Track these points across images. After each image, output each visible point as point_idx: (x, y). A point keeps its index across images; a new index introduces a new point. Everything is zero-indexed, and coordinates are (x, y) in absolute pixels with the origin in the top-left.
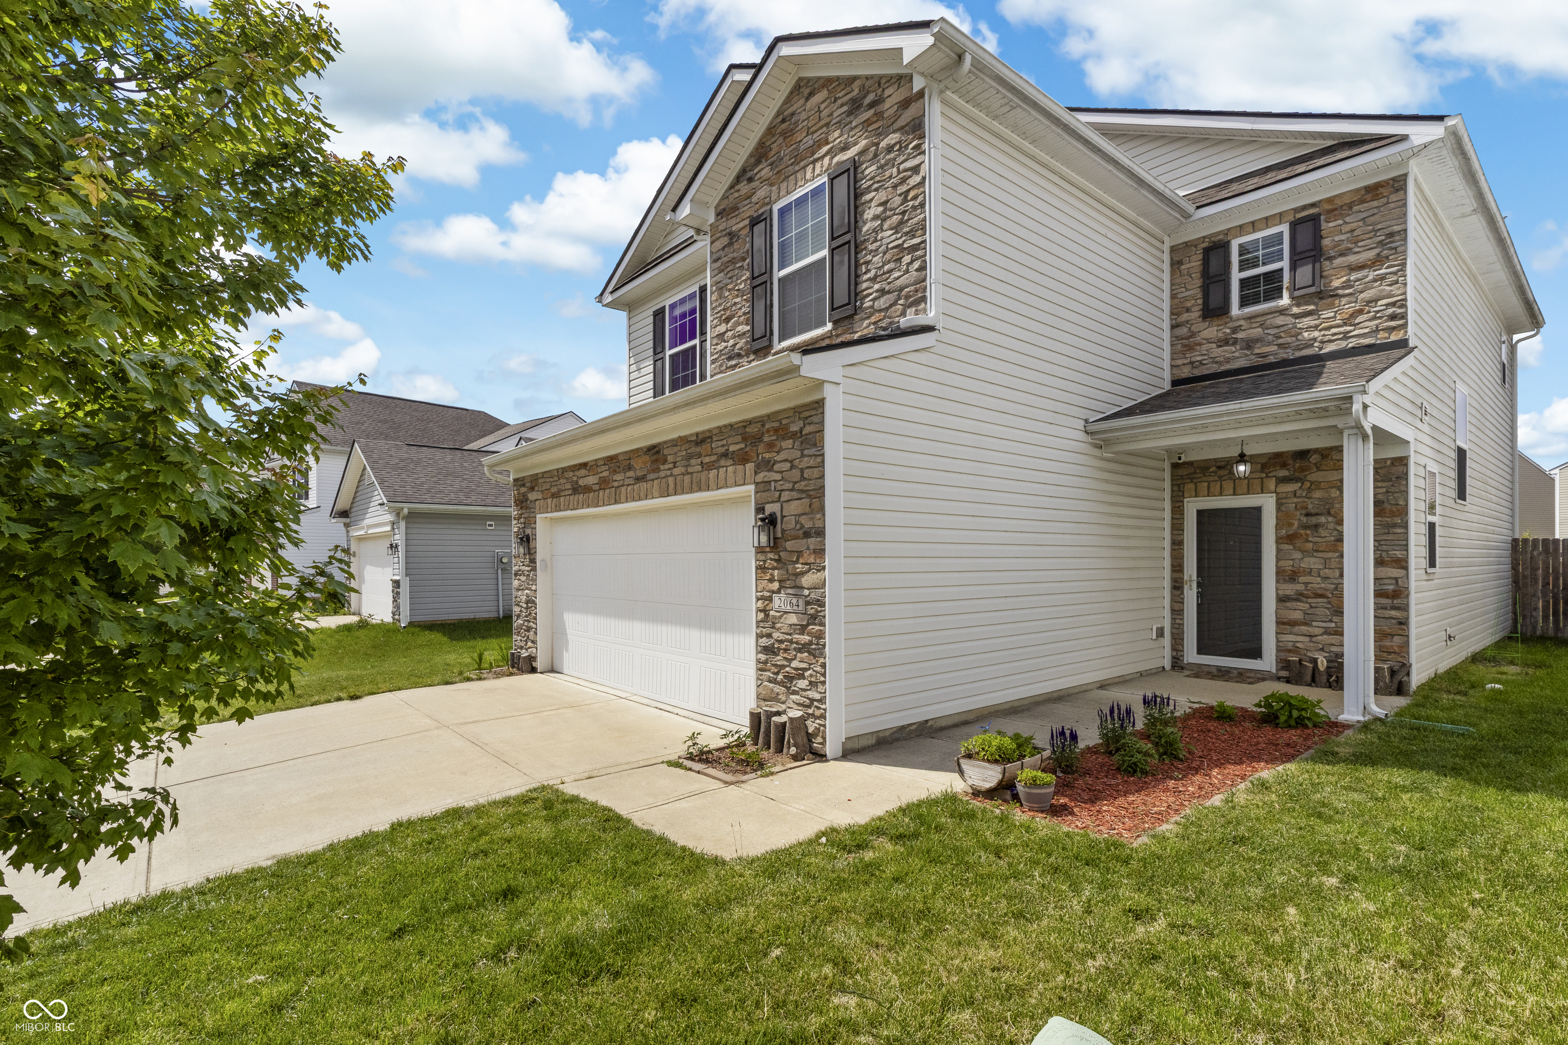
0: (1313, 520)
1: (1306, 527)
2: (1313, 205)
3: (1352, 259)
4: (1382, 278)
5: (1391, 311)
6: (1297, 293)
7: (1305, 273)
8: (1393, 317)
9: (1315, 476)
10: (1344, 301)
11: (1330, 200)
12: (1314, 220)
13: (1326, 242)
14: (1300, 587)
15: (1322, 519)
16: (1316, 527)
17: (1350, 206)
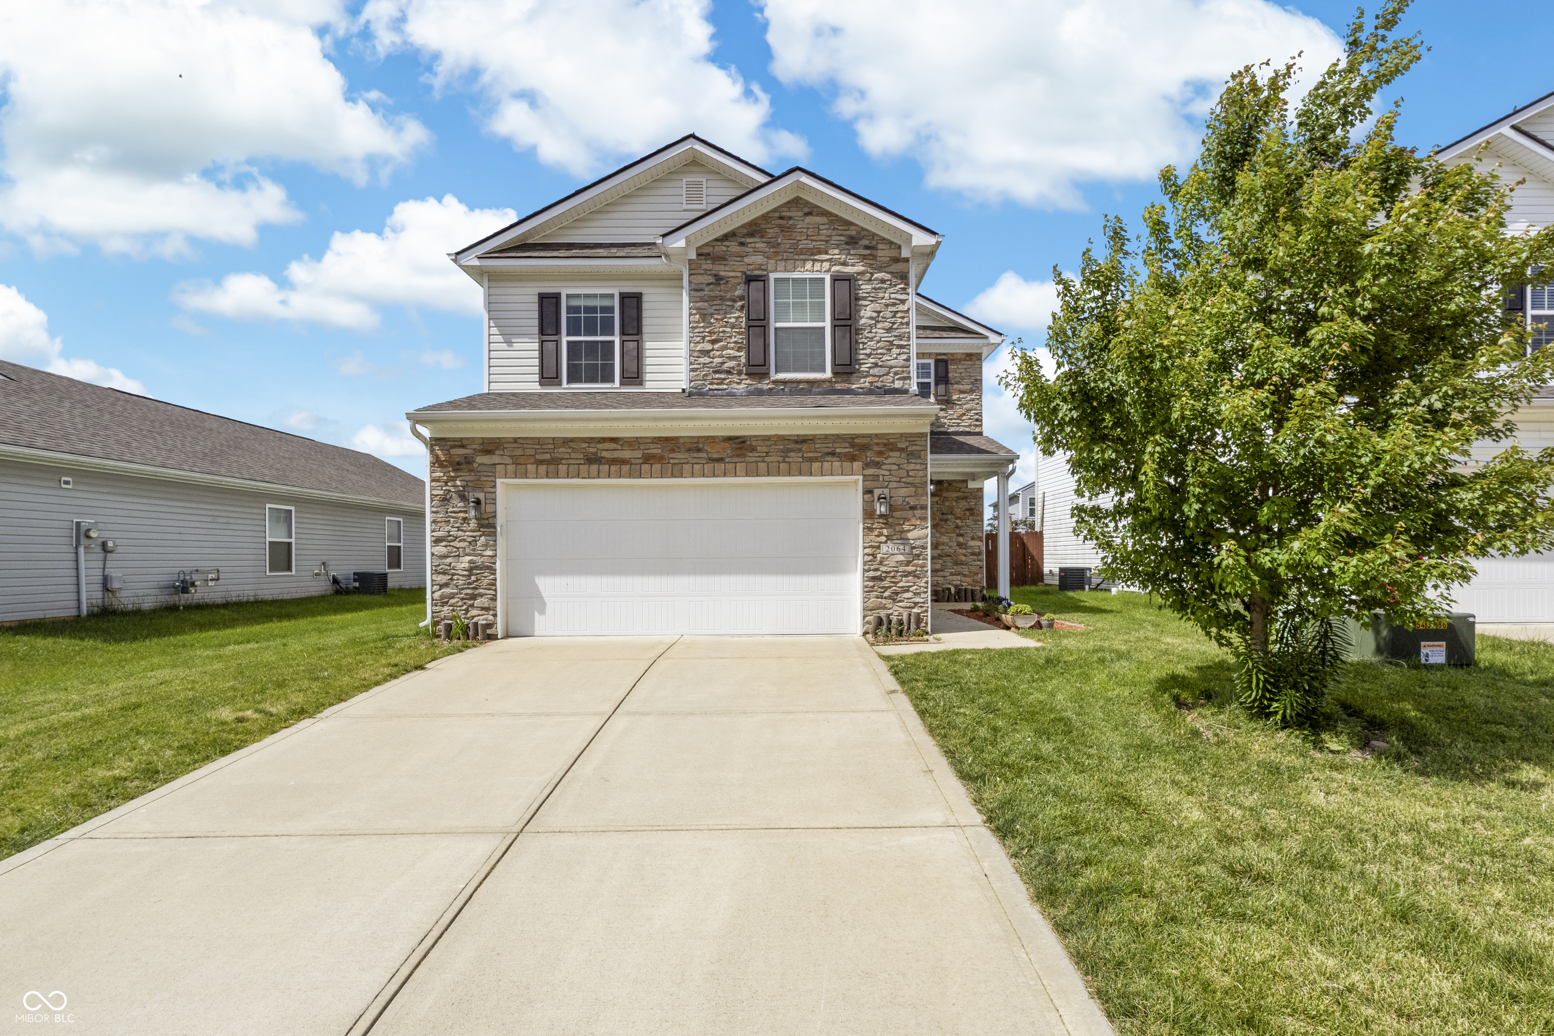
0: (945, 517)
1: (942, 520)
2: (944, 354)
3: (961, 387)
4: (973, 400)
5: (976, 417)
6: (939, 398)
7: (942, 388)
8: (977, 420)
9: (945, 494)
10: (958, 407)
11: (952, 354)
12: (945, 362)
13: (950, 375)
14: (939, 552)
15: (949, 517)
16: (947, 520)
17: (960, 360)
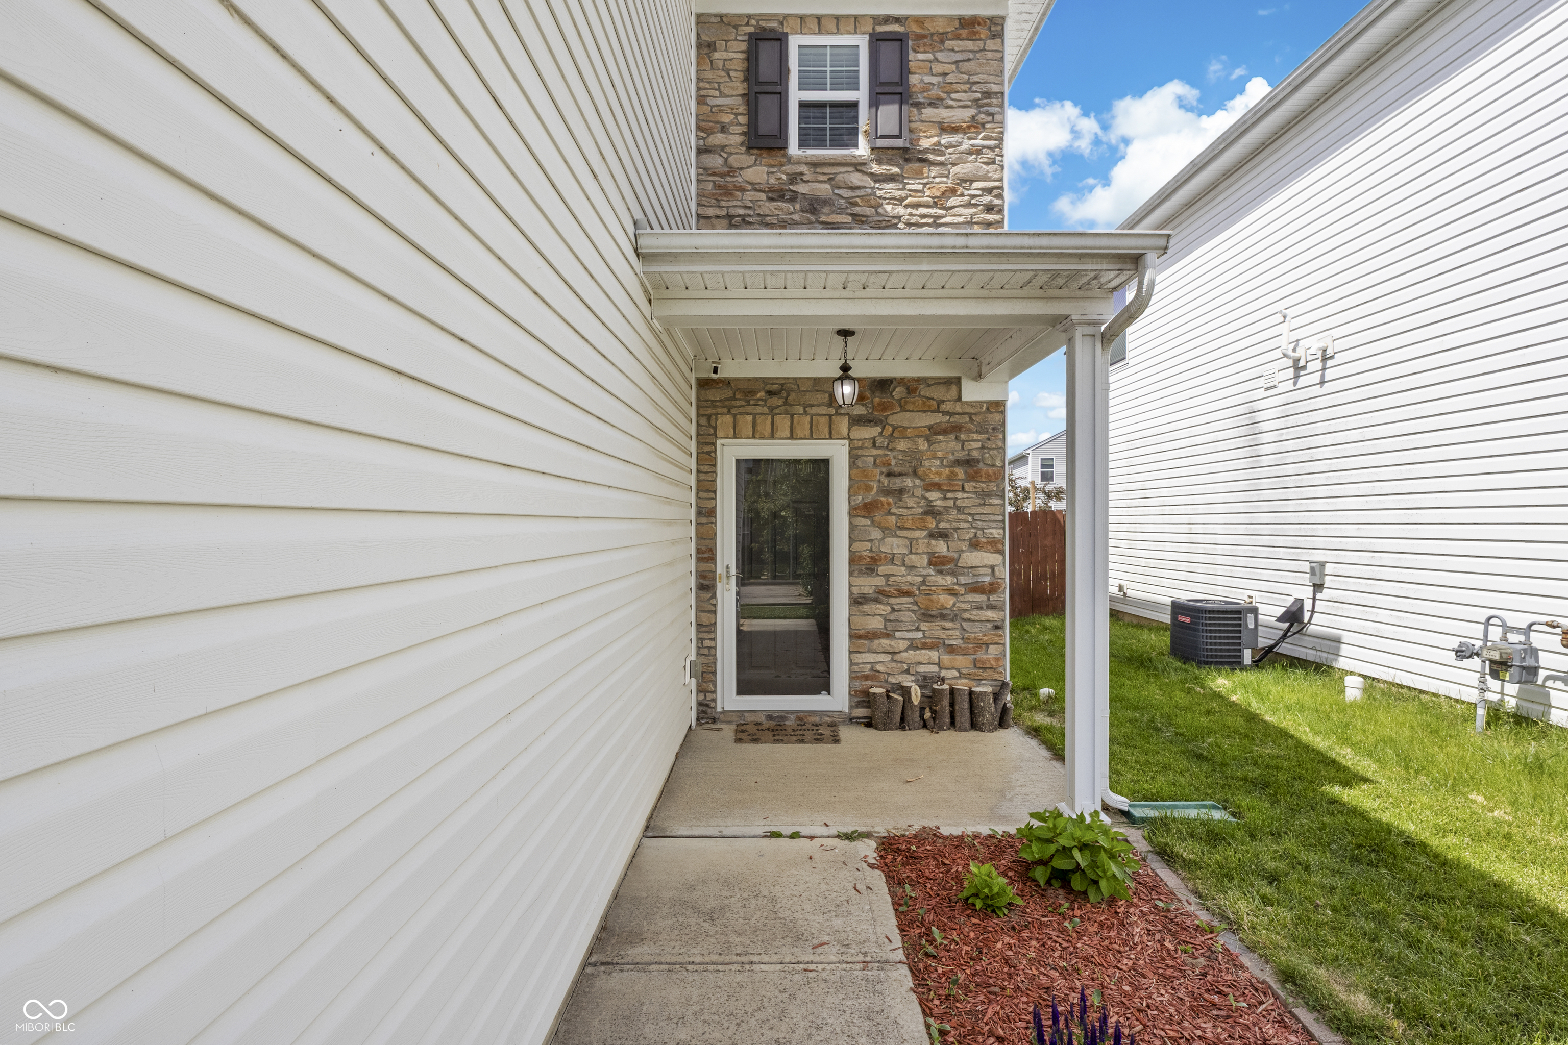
0: (897, 483)
1: (887, 492)
2: (897, 20)
3: (943, 114)
4: (978, 151)
5: (987, 199)
6: (880, 143)
7: (889, 113)
8: (989, 209)
9: (899, 418)
10: (935, 171)
11: (920, 20)
12: (900, 40)
13: (914, 79)
14: (880, 581)
15: (908, 482)
16: (901, 491)
17: (943, 37)
